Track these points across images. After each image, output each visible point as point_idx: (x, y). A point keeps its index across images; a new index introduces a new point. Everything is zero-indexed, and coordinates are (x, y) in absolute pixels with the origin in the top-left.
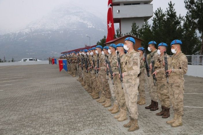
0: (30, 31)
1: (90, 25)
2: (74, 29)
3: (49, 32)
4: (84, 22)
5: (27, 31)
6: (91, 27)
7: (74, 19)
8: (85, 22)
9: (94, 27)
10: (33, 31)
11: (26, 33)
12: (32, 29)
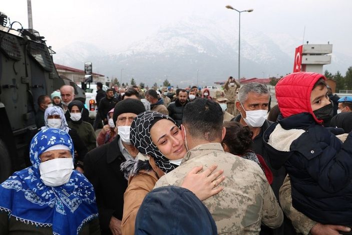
0: (132, 53)
1: (201, 50)
2: (183, 54)
3: (154, 56)
4: (194, 46)
5: (129, 53)
6: (202, 51)
7: (183, 41)
8: (196, 46)
9: (205, 52)
10: (135, 53)
11: (127, 56)
12: (135, 51)
